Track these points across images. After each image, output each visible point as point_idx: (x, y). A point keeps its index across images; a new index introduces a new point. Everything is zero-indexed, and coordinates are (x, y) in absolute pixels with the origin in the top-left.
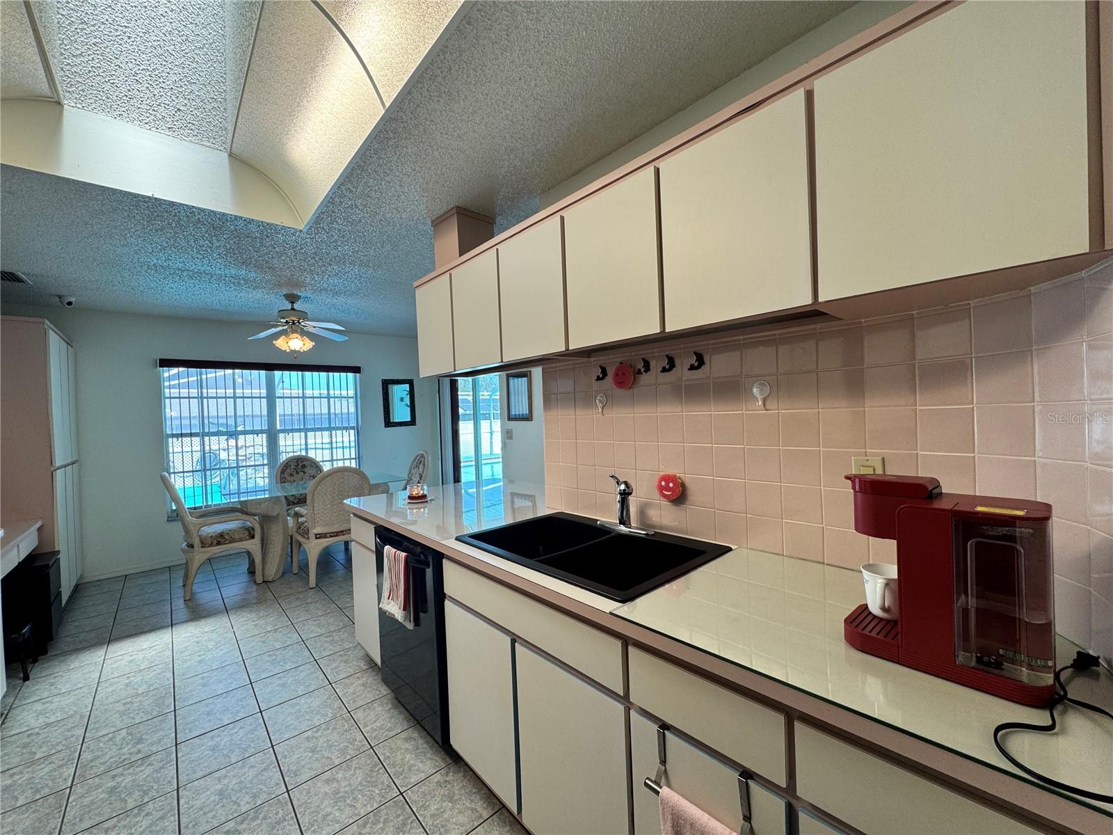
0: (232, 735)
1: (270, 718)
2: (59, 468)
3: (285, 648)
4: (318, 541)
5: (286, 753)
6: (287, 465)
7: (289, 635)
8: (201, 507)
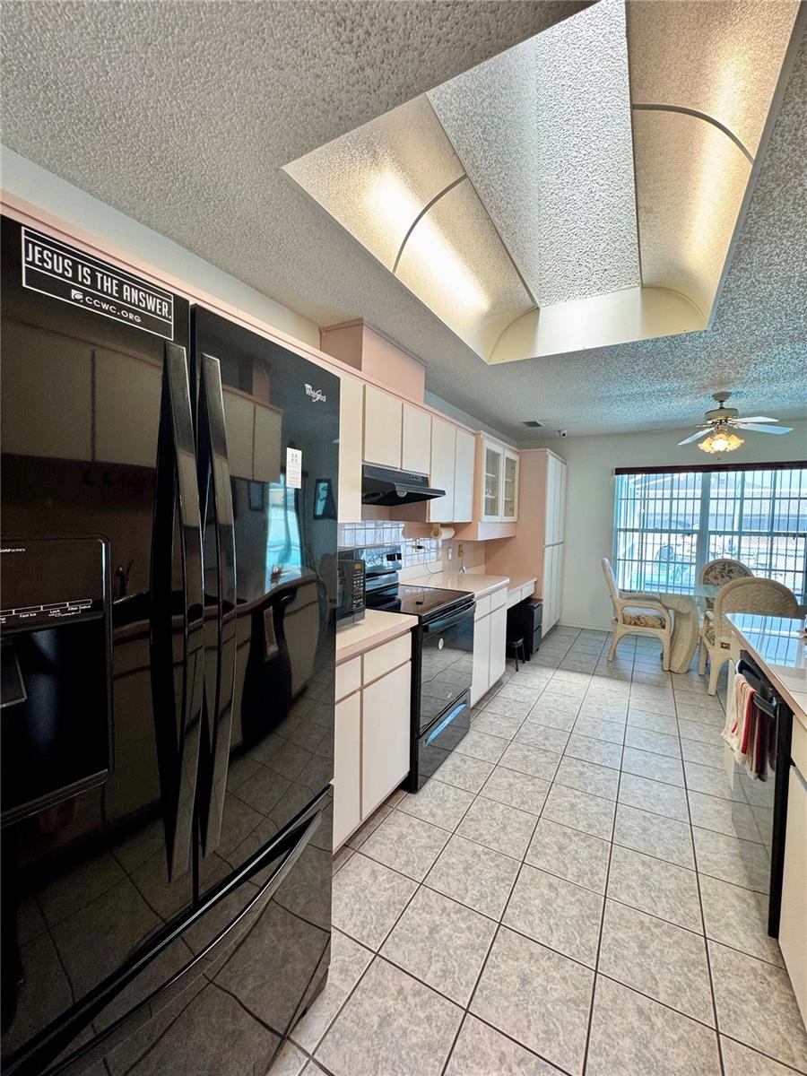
0: (595, 773)
1: (624, 781)
2: (548, 546)
3: (661, 734)
4: (723, 650)
5: (623, 815)
6: (712, 567)
7: (670, 725)
8: (635, 592)
